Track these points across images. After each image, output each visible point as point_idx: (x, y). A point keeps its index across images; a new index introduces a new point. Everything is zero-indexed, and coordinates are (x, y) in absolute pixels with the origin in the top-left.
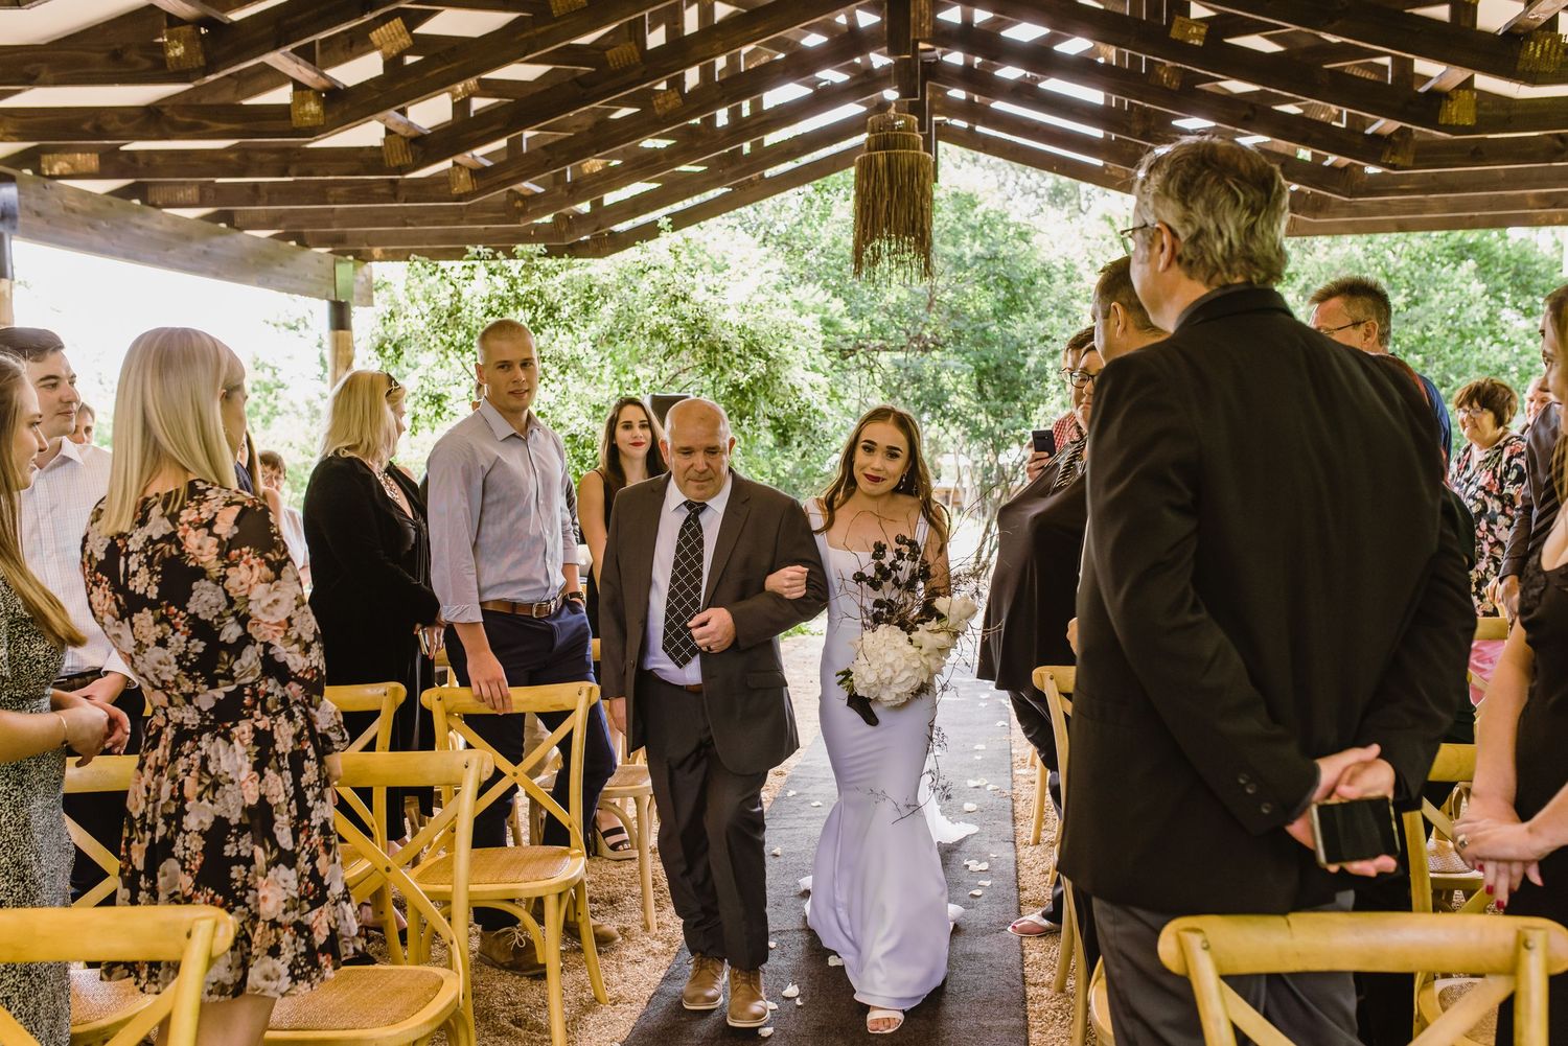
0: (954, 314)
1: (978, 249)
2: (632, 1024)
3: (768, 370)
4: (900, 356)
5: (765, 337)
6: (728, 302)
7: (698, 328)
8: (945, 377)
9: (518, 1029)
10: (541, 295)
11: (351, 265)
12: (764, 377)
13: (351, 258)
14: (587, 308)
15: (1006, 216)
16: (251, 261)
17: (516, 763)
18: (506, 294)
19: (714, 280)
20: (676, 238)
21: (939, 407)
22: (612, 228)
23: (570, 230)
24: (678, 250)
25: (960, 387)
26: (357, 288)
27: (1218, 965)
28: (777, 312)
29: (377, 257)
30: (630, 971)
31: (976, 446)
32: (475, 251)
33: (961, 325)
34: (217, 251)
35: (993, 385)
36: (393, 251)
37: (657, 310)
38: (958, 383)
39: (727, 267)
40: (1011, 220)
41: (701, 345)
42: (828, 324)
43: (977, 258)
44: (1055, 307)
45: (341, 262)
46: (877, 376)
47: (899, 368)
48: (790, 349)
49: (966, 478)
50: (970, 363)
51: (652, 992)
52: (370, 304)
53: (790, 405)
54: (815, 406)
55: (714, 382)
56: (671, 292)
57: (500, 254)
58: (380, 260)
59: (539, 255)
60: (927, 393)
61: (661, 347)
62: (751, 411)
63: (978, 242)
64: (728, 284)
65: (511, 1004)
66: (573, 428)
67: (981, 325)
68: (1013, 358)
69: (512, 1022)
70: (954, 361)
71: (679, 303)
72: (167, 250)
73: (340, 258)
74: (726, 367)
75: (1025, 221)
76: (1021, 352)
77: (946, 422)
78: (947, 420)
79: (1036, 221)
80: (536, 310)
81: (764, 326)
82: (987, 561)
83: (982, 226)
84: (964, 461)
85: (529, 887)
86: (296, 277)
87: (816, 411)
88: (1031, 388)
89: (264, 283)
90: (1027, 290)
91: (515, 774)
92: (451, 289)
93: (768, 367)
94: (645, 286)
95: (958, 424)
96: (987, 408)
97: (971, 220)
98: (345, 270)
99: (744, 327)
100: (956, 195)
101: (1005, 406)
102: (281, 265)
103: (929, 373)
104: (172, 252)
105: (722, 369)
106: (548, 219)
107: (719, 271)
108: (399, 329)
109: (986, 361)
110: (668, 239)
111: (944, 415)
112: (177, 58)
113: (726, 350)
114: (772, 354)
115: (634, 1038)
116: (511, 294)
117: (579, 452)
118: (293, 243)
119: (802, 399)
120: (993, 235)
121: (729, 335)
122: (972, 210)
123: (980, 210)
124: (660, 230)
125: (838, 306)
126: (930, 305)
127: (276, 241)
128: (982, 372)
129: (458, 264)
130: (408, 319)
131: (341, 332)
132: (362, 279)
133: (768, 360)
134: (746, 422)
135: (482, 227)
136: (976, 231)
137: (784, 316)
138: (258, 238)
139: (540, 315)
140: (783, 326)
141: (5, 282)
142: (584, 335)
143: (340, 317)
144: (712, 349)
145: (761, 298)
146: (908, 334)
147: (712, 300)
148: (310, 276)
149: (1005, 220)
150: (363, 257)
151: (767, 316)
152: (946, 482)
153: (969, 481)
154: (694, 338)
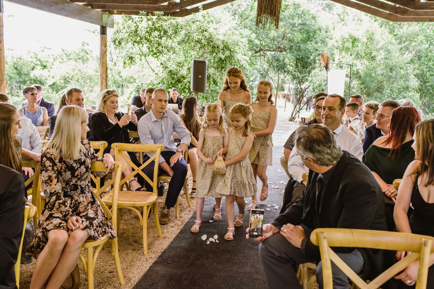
0: (290, 41)
1: (300, 21)
2: (168, 245)
3: (230, 54)
4: (273, 53)
5: (230, 44)
6: (220, 33)
7: (210, 40)
8: (286, 60)
9: (135, 244)
10: (162, 27)
11: (107, 15)
12: (229, 57)
13: (107, 13)
14: (176, 33)
15: (309, 11)
16: (76, 12)
17: (138, 167)
18: (152, 27)
19: (215, 26)
20: (205, 12)
21: (284, 69)
22: (186, 8)
23: (173, 8)
24: (205, 16)
25: (291, 63)
26: (109, 22)
27: (329, 243)
28: (235, 36)
29: (115, 13)
30: (170, 229)
31: (294, 82)
32: (142, 13)
33: (292, 45)
34: (66, 8)
35: (300, 63)
36: (120, 11)
37: (198, 34)
38: (290, 62)
39: (220, 22)
40: (311, 13)
41: (210, 45)
42: (250, 41)
43: (299, 24)
44: (321, 40)
45: (104, 14)
46: (266, 59)
47: (273, 56)
48: (237, 48)
50: (294, 56)
51: (175, 236)
52: (113, 27)
53: (237, 65)
54: (244, 66)
55: (214, 57)
56: (202, 29)
57: (150, 14)
58: (116, 14)
59: (162, 15)
60: (280, 64)
61: (199, 46)
62: (225, 67)
63: (300, 20)
64: (221, 27)
65: (134, 236)
66: (171, 69)
67: (298, 45)
68: (307, 55)
69: (134, 241)
70: (289, 55)
71: (204, 32)
72: (51, 7)
73: (104, 12)
74: (218, 53)
75: (315, 13)
76: (309, 53)
77: (286, 74)
78: (286, 73)
79: (318, 14)
80: (161, 32)
81: (230, 41)
82: (294, 116)
83: (302, 14)
84: (291, 86)
85: (139, 203)
86: (90, 18)
87: (244, 68)
88: (312, 65)
89: (81, 19)
90: (314, 34)
91: (138, 170)
92: (135, 24)
93: (230, 53)
94: (194, 27)
95: (289, 75)
96: (298, 70)
97: (298, 12)
98: (105, 16)
99: (224, 41)
100: (294, 4)
101: (304, 70)
102: (86, 14)
103: (281, 59)
104: (52, 7)
105: (216, 53)
106: (166, 4)
107: (218, 23)
108: (120, 36)
109: (299, 56)
110: (202, 12)
111: (285, 71)
113: (218, 47)
114: (232, 50)
115: (168, 249)
116: (154, 27)
117: (173, 76)
118: (90, 7)
119: (241, 64)
120: (304, 17)
121: (219, 43)
122: (299, 9)
123: (301, 9)
124: (199, 9)
125: (254, 36)
126: (284, 38)
127: (85, 6)
128: (298, 59)
129: (137, 16)
130: (123, 33)
131: (103, 35)
132: (111, 20)
133: (231, 51)
134: (223, 70)
135: (146, 5)
136: (300, 16)
137: (237, 38)
138: (79, 5)
139: (162, 33)
140: (236, 41)
141: (1, 13)
142: (175, 40)
143: (103, 31)
144: (214, 47)
145: (229, 32)
146: (276, 46)
147: (215, 32)
148: (95, 17)
149: (309, 13)
150: (111, 13)
151: (231, 38)
152: (286, 92)
153: (292, 92)
154: (208, 43)
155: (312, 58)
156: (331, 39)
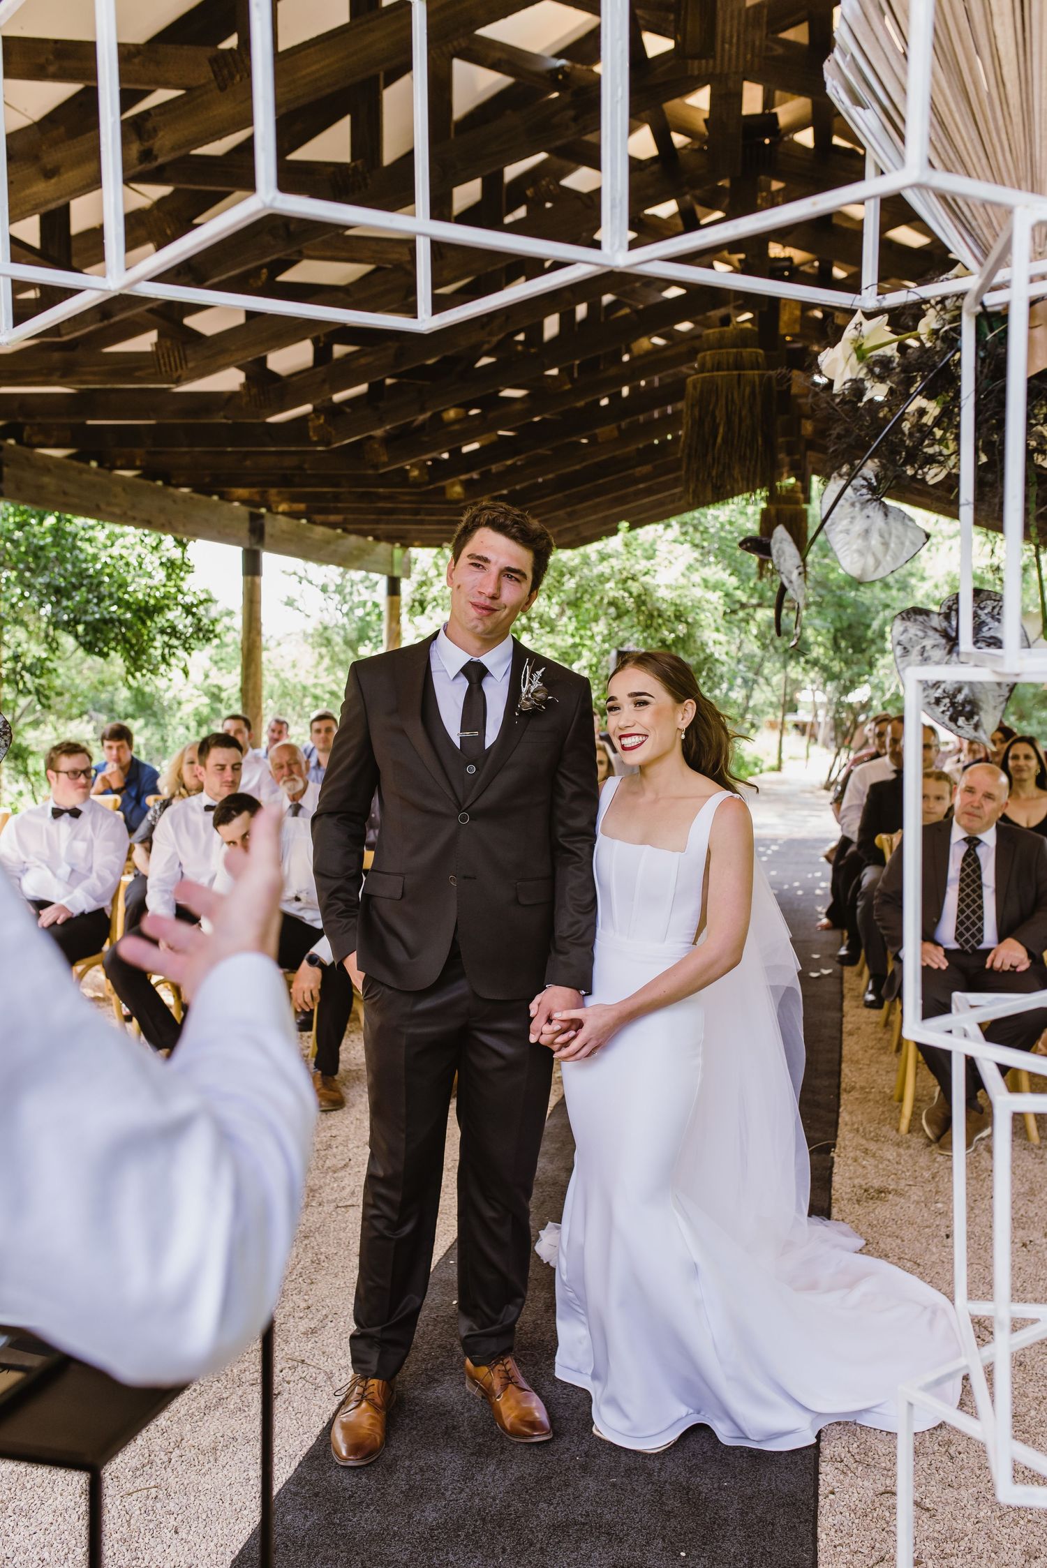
3: (688, 632)
5: (686, 608)
6: (661, 583)
7: (641, 600)
11: (399, 551)
12: (684, 636)
13: (398, 544)
21: (804, 656)
24: (629, 544)
25: (820, 640)
28: (693, 589)
31: (830, 687)
35: (846, 639)
38: (819, 636)
39: (658, 557)
41: (643, 612)
42: (727, 596)
45: (395, 548)
48: (703, 616)
49: (821, 713)
50: (829, 622)
52: (411, 576)
53: (700, 656)
54: (715, 655)
56: (624, 574)
61: (614, 612)
64: (659, 569)
68: (863, 620)
70: (817, 619)
71: (629, 582)
74: (658, 628)
76: (868, 616)
77: (808, 668)
78: (809, 666)
81: (685, 600)
84: (821, 698)
87: (717, 660)
88: (875, 645)
93: (688, 629)
95: (816, 669)
96: (840, 657)
98: (397, 555)
99: (673, 601)
101: (856, 656)
105: (655, 630)
107: (652, 559)
109: (841, 621)
110: (624, 537)
112: (415, 477)
113: (660, 616)
114: (691, 620)
119: (709, 651)
121: (663, 606)
125: (734, 581)
128: (838, 629)
131: (393, 597)
132: (407, 560)
133: (689, 625)
137: (698, 592)
140: (697, 600)
143: (394, 588)
144: (651, 616)
147: (651, 580)
150: (406, 546)
151: (687, 593)
152: (803, 716)
153: (824, 717)
154: (638, 607)
155: (876, 625)
156: (923, 579)
